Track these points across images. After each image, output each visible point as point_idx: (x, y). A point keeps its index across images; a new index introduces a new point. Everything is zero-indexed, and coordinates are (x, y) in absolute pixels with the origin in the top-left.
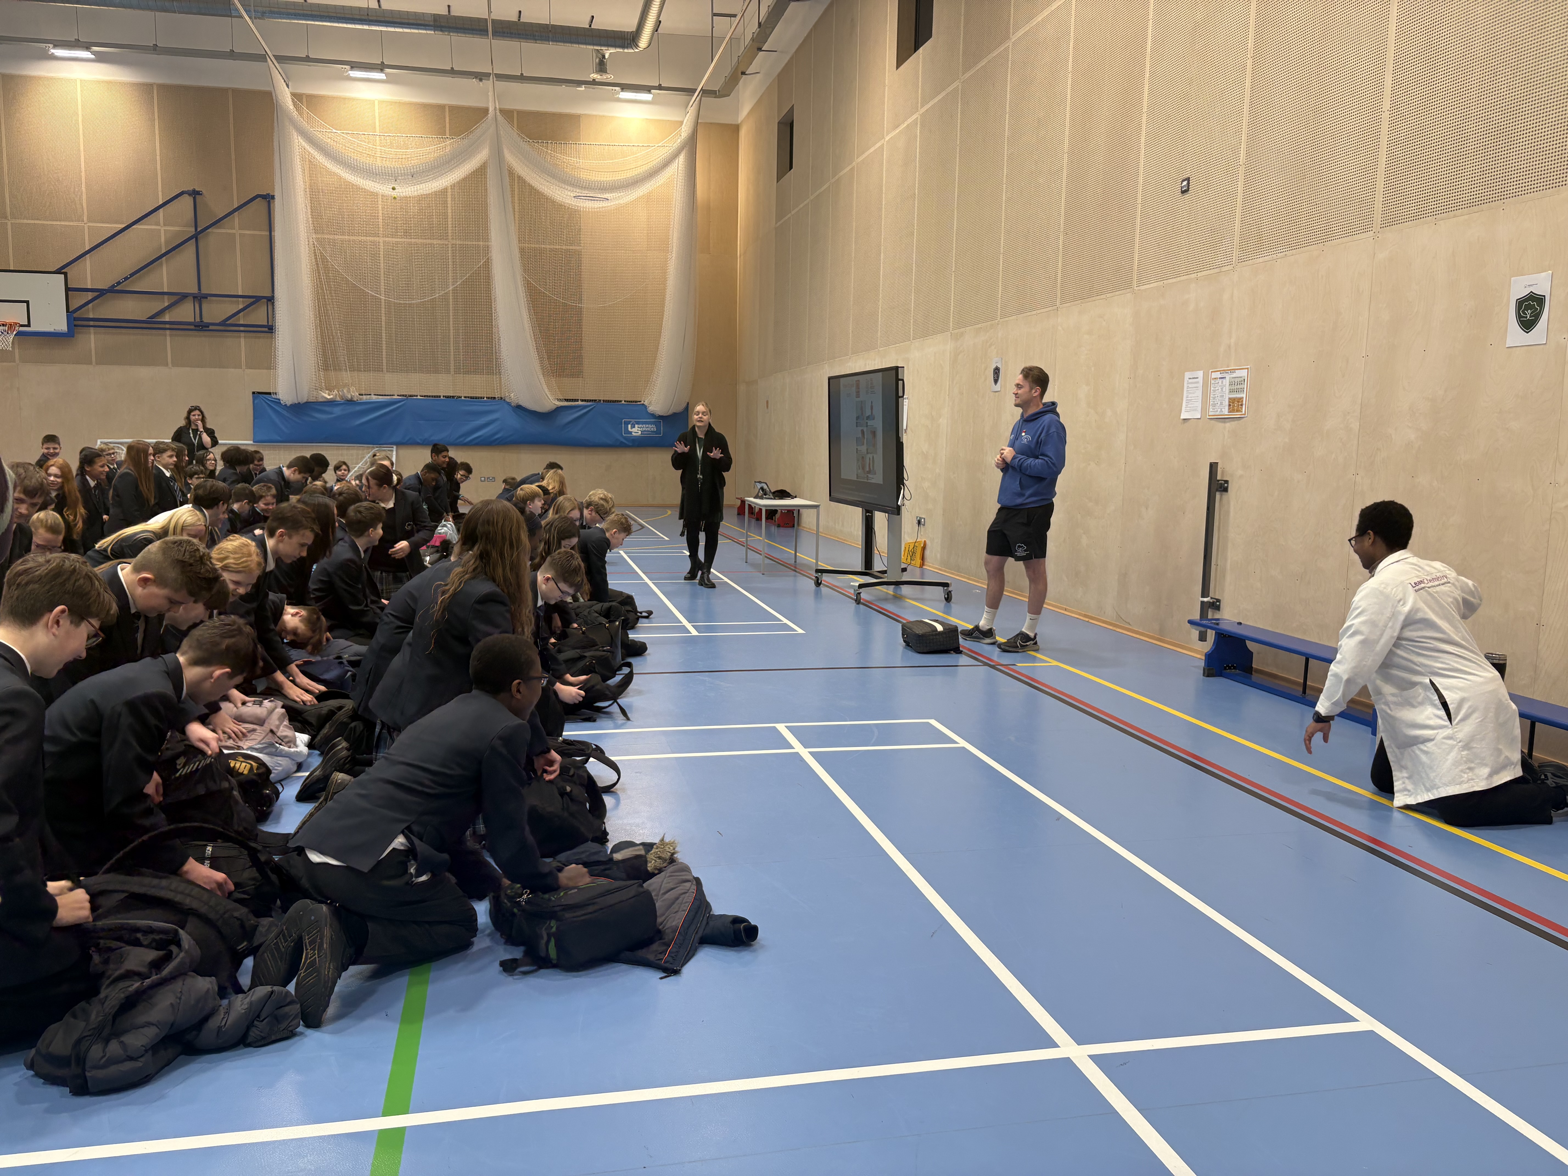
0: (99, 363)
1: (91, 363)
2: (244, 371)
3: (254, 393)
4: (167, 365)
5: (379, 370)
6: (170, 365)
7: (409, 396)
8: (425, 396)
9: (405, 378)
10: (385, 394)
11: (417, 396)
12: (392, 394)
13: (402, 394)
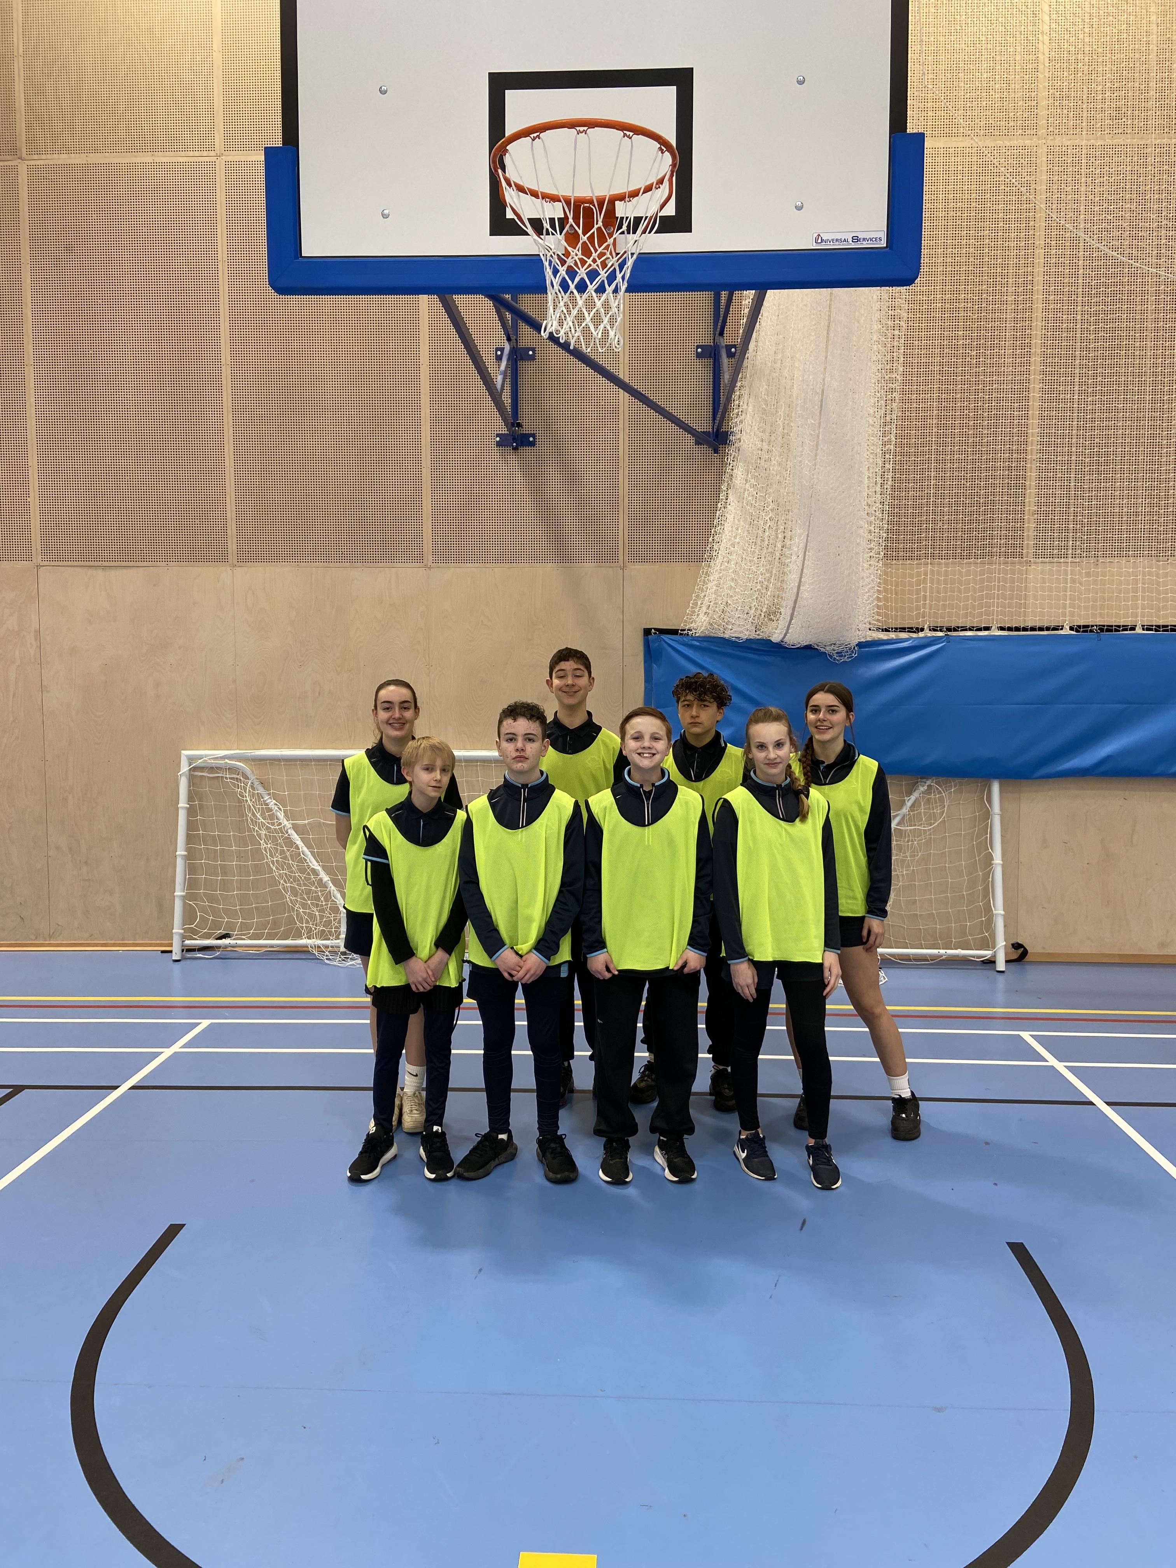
0: (247, 557)
1: (223, 558)
2: (623, 568)
3: (647, 632)
4: (420, 558)
5: (1014, 552)
6: (429, 558)
7: (1102, 629)
8: (1158, 628)
9: (1088, 574)
10: (1030, 624)
11: (1133, 629)
12: (1053, 624)
13: (1082, 623)
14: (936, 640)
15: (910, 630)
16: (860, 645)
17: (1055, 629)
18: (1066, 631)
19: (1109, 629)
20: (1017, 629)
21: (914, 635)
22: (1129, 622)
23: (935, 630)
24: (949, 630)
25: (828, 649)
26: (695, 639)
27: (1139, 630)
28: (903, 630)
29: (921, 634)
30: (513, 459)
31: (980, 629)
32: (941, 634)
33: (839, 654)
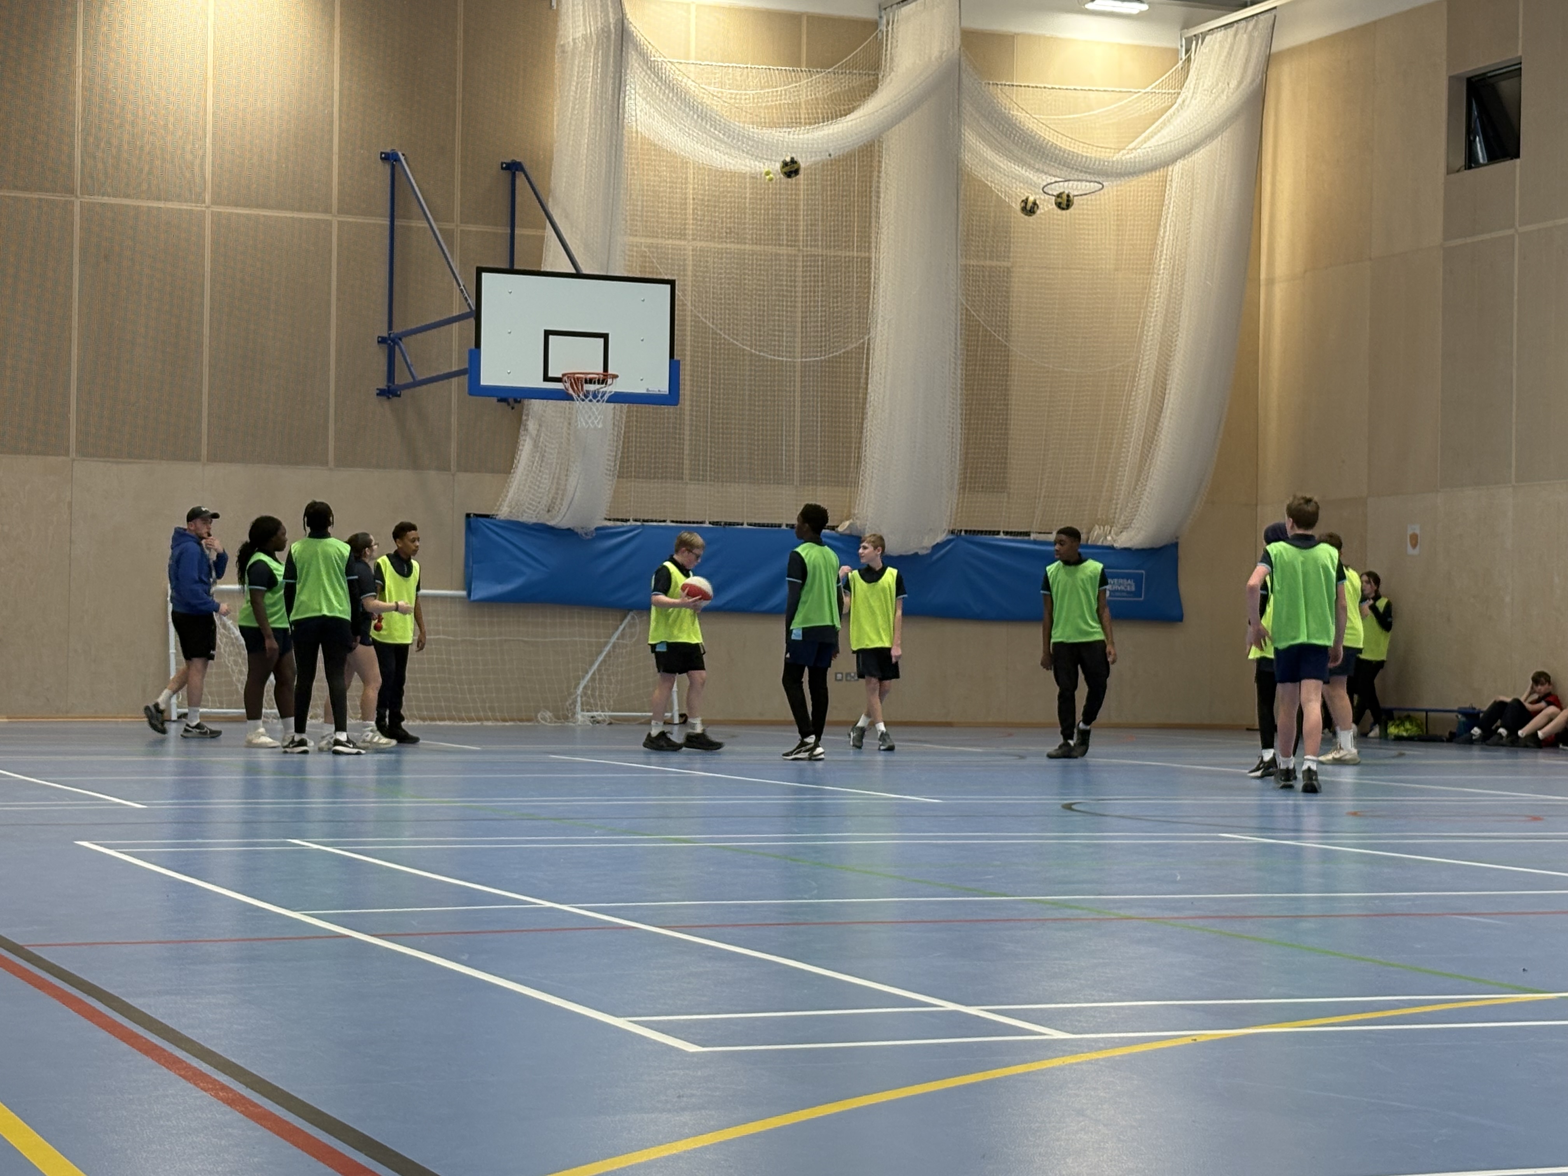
3: (468, 516)
5: (679, 476)
7: (726, 524)
8: (755, 525)
9: (718, 492)
10: (687, 520)
11: (742, 524)
12: (700, 520)
13: (716, 520)
14: (637, 527)
15: (622, 520)
16: (597, 529)
17: (701, 523)
18: (707, 525)
19: (730, 524)
20: (681, 522)
21: (624, 524)
22: (740, 521)
23: (636, 520)
24: (644, 521)
25: (580, 531)
26: (500, 521)
27: (745, 526)
28: (618, 520)
29: (628, 523)
30: (386, 404)
31: (660, 521)
32: (639, 523)
33: (586, 534)
